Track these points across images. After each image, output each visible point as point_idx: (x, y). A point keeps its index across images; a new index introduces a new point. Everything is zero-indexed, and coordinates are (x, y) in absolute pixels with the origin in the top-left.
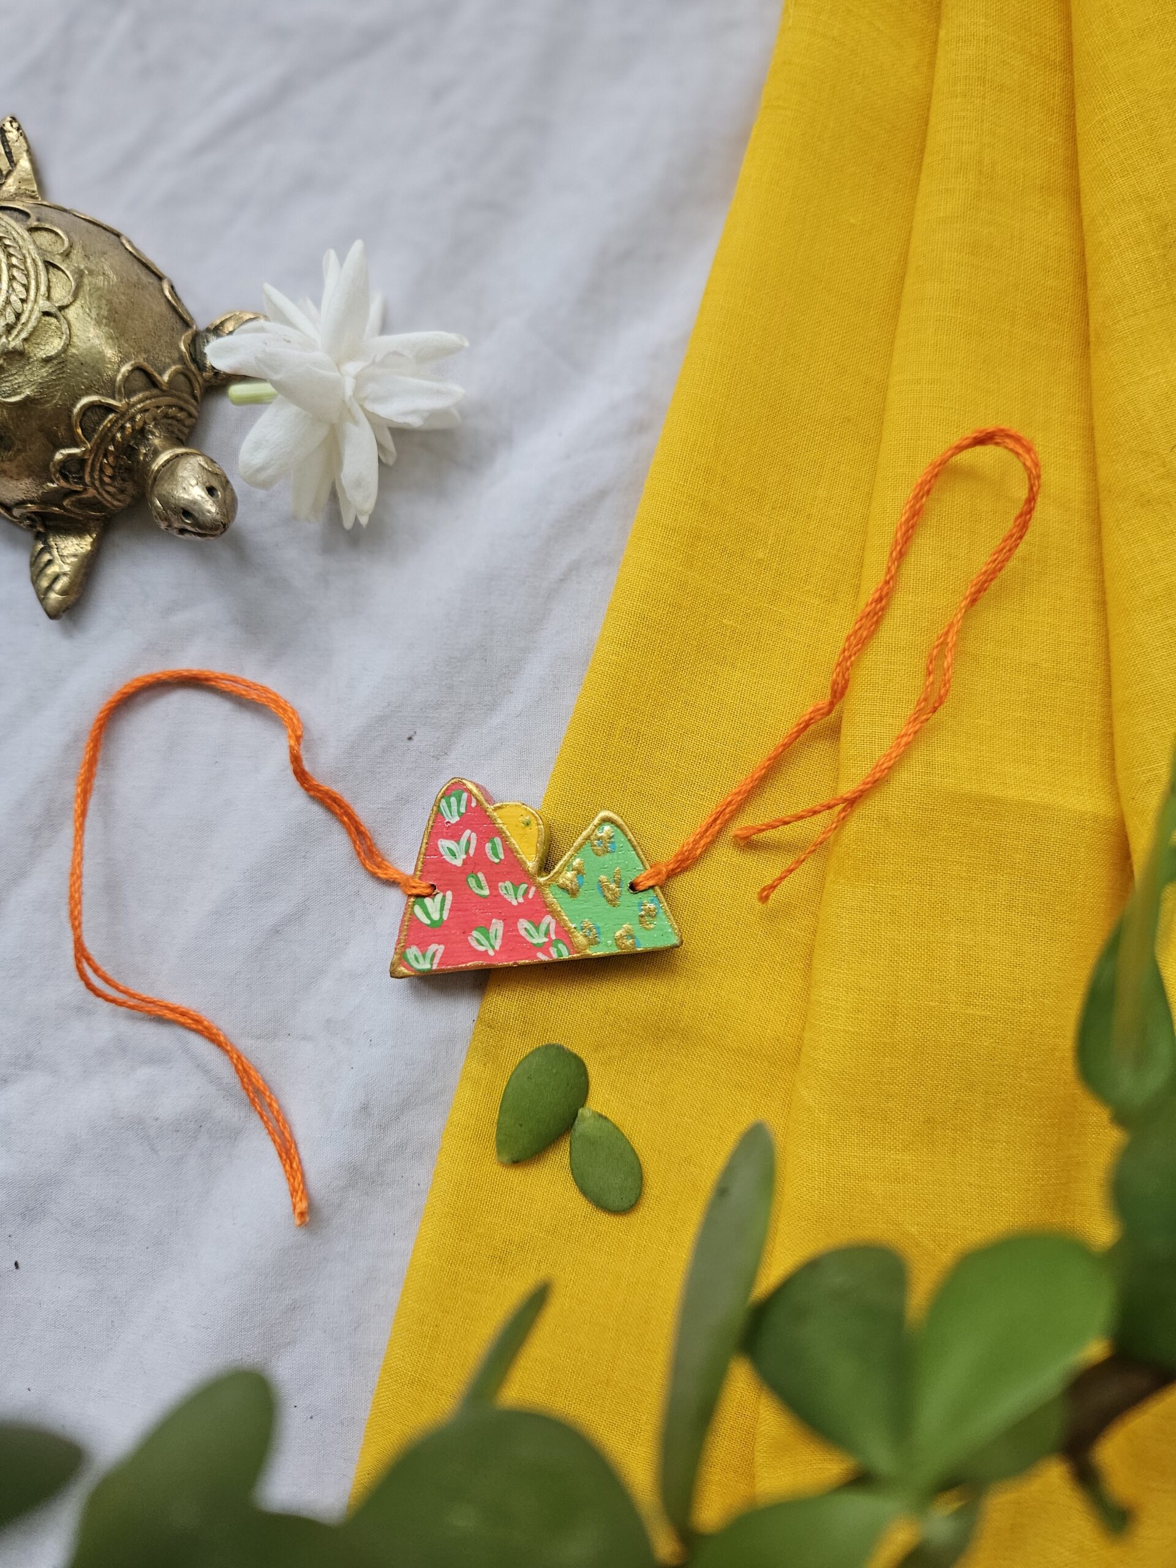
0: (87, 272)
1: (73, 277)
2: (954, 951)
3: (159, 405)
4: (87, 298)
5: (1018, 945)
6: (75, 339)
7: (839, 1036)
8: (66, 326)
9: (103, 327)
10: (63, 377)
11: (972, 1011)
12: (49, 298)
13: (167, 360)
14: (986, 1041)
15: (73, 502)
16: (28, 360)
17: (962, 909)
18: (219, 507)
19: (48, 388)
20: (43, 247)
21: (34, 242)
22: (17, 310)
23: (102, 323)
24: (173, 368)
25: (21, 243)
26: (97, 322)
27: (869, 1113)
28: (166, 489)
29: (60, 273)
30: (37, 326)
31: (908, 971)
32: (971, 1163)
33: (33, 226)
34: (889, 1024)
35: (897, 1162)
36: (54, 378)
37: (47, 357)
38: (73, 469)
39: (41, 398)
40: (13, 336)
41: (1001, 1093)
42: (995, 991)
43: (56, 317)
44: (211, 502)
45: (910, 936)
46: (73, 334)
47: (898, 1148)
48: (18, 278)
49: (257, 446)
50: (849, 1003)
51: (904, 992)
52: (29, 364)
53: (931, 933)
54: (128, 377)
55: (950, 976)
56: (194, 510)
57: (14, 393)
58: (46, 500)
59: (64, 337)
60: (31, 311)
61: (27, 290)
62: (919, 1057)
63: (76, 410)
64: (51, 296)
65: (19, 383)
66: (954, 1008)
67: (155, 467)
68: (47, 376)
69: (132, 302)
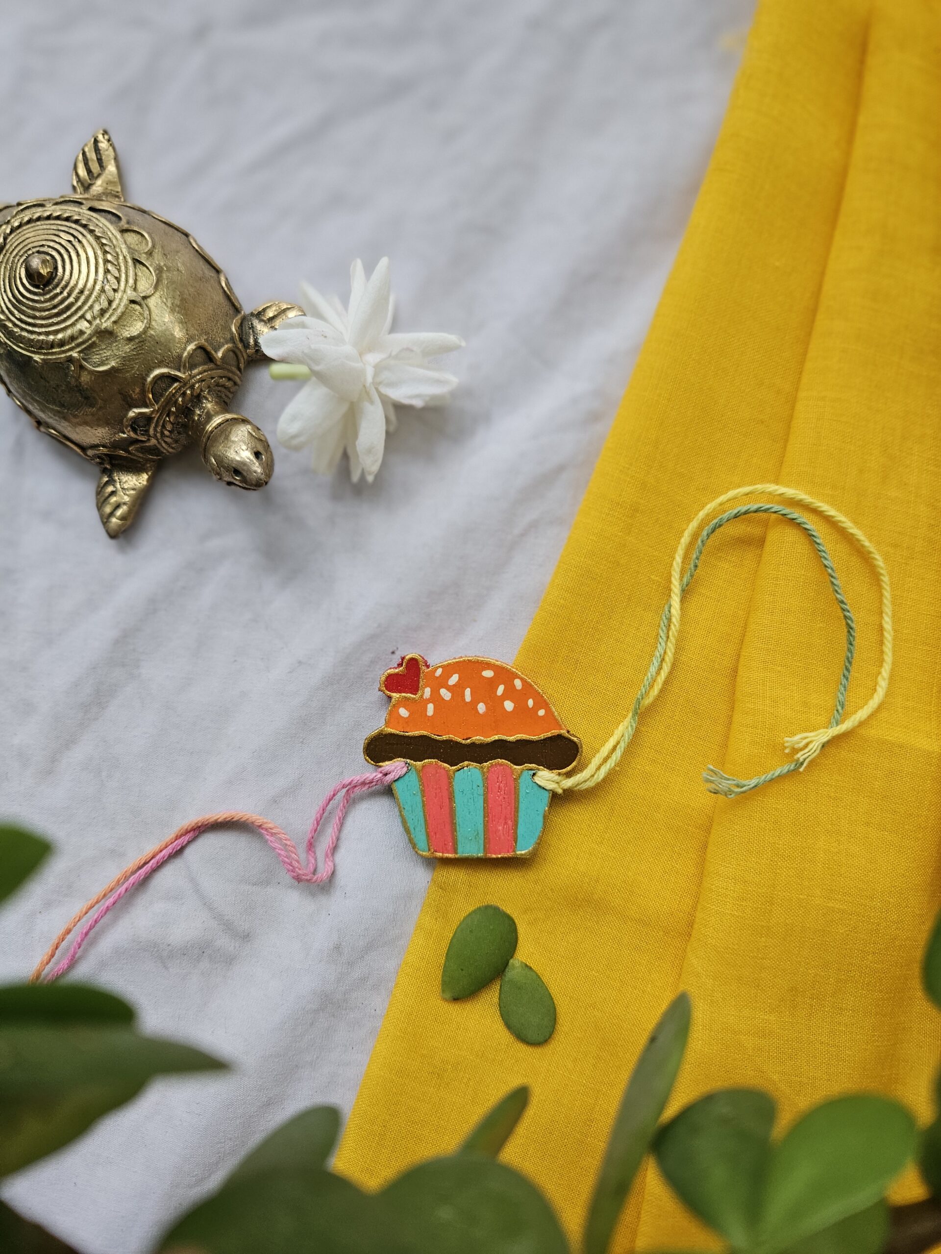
0: (165, 269)
1: (155, 272)
2: (822, 856)
3: (213, 376)
4: (165, 290)
5: (873, 854)
6: (153, 323)
7: (727, 918)
8: (148, 313)
9: (176, 314)
10: (141, 353)
11: (832, 905)
12: (135, 289)
13: (222, 340)
14: (842, 929)
15: (138, 448)
16: (116, 338)
17: (830, 823)
18: (264, 468)
19: (129, 361)
20: (132, 246)
21: (125, 242)
22: (110, 298)
23: (175, 310)
24: (226, 346)
25: (115, 242)
26: (172, 310)
27: (745, 981)
28: (220, 451)
29: (145, 268)
30: (125, 312)
31: (784, 870)
32: (823, 1026)
33: (124, 228)
34: (767, 911)
35: (765, 1021)
36: (135, 353)
37: (131, 336)
38: (141, 424)
39: (123, 369)
40: (105, 319)
41: (851, 971)
42: (852, 890)
43: (140, 305)
44: (257, 464)
45: (787, 842)
46: (152, 319)
47: (766, 1010)
48: (112, 272)
49: (294, 418)
50: (736, 893)
51: (780, 886)
52: (116, 341)
53: (804, 840)
54: (192, 354)
55: (817, 875)
56: (244, 470)
57: (102, 363)
58: (115, 445)
59: (145, 321)
60: (121, 299)
61: (119, 282)
62: (788, 939)
63: (149, 379)
64: (137, 287)
65: (107, 356)
66: (818, 901)
67: (210, 427)
68: (130, 351)
69: (198, 294)
